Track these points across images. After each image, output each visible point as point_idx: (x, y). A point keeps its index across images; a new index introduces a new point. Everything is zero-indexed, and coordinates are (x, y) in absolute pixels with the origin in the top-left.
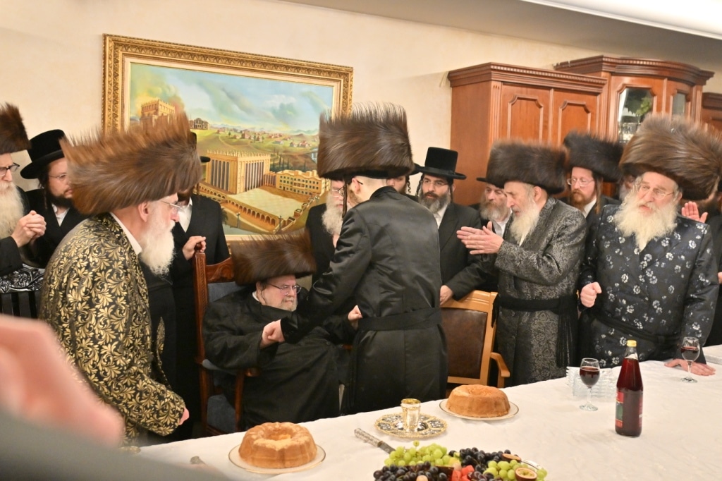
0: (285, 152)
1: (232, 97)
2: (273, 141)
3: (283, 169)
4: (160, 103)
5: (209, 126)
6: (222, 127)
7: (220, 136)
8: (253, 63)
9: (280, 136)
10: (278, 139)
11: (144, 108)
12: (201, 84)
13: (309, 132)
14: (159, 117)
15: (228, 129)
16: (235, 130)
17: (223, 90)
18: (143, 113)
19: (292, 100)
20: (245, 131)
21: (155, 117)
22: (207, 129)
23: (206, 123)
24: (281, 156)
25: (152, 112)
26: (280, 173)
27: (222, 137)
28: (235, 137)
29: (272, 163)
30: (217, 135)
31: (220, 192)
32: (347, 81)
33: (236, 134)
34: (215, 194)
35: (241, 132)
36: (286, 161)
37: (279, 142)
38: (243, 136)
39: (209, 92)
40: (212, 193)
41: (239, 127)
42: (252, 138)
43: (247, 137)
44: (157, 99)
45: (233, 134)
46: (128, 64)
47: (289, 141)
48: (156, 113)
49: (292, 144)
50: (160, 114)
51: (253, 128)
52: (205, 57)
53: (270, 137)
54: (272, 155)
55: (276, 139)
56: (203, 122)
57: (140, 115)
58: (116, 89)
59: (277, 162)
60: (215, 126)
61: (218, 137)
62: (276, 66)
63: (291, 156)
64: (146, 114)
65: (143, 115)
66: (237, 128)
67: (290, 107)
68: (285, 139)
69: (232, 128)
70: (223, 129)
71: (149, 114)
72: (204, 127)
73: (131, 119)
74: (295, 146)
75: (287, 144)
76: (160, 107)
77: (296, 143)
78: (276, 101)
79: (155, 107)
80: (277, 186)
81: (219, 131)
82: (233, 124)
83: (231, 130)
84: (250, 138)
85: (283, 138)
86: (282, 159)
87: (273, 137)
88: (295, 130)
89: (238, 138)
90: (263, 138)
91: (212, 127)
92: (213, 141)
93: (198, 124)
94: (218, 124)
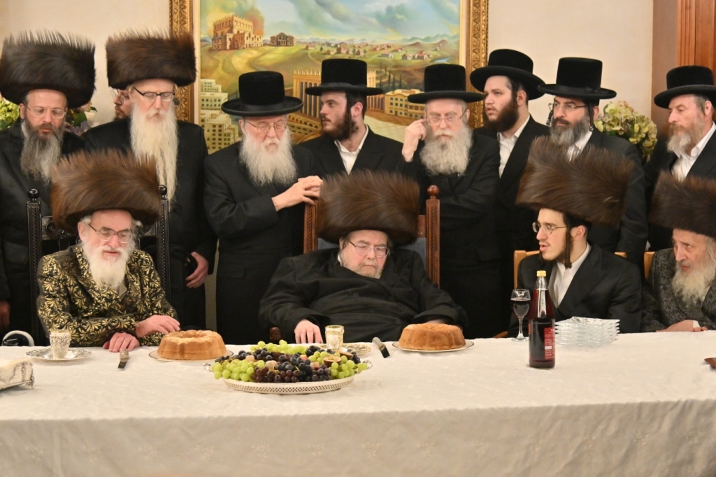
0: (396, 66)
2: (380, 54)
3: (394, 89)
4: (235, 18)
5: (295, 42)
6: (311, 41)
7: (309, 52)
9: (389, 47)
10: (386, 51)
11: (217, 27)
13: (427, 39)
14: (235, 35)
15: (319, 44)
16: (329, 44)
18: (215, 32)
20: (341, 43)
21: (230, 36)
22: (293, 45)
23: (292, 38)
24: (390, 72)
25: (226, 30)
26: (390, 93)
27: (312, 54)
28: (328, 53)
29: (378, 81)
30: (305, 51)
31: (310, 121)
33: (329, 48)
34: (306, 123)
35: (336, 46)
36: (397, 78)
37: (387, 55)
38: (339, 51)
40: (301, 122)
41: (334, 40)
42: (351, 53)
43: (343, 51)
44: (231, 14)
45: (326, 49)
47: (401, 53)
48: (231, 31)
49: (405, 57)
50: (235, 31)
51: (352, 40)
53: (375, 49)
54: (377, 72)
55: (383, 52)
56: (287, 37)
57: (212, 34)
59: (385, 80)
60: (303, 41)
61: (306, 54)
63: (405, 72)
64: (219, 33)
65: (216, 34)
66: (330, 42)
68: (396, 51)
69: (324, 42)
70: (313, 43)
71: (222, 33)
72: (289, 43)
73: (202, 41)
74: (409, 59)
75: (399, 56)
76: (235, 23)
77: (410, 55)
79: (229, 24)
80: (387, 109)
81: (307, 47)
82: (324, 38)
83: (324, 44)
84: (348, 53)
85: (392, 49)
86: (392, 76)
87: (378, 49)
88: (409, 38)
89: (332, 53)
90: (365, 52)
91: (298, 42)
92: (301, 59)
93: (282, 40)
94: (307, 38)
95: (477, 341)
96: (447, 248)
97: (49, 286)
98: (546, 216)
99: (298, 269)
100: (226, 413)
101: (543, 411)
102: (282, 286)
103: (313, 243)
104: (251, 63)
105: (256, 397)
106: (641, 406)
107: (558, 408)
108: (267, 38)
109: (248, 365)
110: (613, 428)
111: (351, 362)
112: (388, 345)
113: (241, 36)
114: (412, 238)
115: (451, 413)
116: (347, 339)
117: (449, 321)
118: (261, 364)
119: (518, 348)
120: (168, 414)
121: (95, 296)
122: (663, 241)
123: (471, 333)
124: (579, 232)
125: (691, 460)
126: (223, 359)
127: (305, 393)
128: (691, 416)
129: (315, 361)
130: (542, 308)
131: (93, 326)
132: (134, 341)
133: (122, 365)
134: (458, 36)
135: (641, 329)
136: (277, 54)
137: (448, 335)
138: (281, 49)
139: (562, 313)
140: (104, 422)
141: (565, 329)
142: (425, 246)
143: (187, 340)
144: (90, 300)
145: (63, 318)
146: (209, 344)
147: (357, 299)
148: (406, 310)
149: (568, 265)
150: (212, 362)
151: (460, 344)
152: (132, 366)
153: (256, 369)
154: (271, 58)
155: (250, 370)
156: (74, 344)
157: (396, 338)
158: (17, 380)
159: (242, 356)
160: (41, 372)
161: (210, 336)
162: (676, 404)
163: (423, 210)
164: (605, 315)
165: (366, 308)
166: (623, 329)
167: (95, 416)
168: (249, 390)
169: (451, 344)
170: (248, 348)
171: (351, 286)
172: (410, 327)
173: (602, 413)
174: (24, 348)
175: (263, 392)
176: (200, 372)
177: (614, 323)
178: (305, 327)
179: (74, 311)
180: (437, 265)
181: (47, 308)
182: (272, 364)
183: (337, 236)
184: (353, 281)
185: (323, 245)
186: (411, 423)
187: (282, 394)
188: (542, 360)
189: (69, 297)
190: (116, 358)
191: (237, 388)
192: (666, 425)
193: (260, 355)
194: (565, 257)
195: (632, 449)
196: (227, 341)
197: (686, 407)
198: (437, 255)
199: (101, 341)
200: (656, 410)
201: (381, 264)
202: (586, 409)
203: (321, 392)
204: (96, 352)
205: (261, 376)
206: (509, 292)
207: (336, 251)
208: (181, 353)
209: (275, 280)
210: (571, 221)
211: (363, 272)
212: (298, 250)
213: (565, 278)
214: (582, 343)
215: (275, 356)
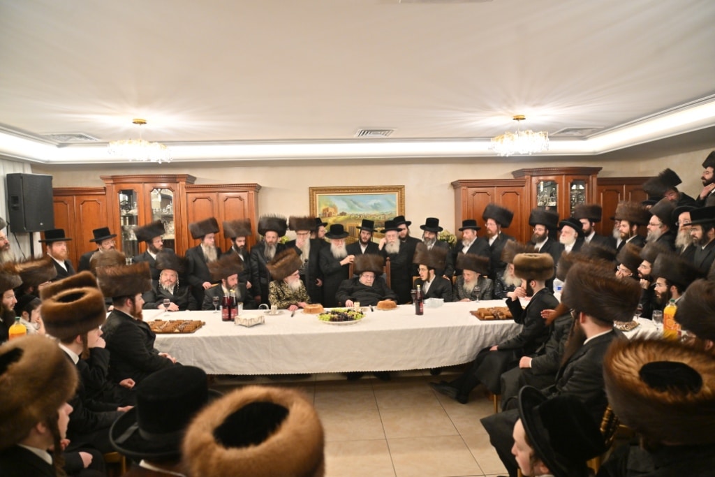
1: (355, 203)
4: (329, 208)
5: (347, 214)
7: (351, 217)
8: (362, 189)
9: (375, 215)
11: (324, 210)
12: (344, 200)
13: (386, 213)
17: (352, 200)
19: (379, 201)
21: (328, 213)
25: (326, 211)
32: (401, 191)
33: (357, 216)
39: (346, 202)
41: (359, 213)
46: (318, 196)
51: (364, 213)
52: (344, 190)
56: (345, 213)
58: (313, 205)
60: (349, 214)
62: (372, 189)
64: (324, 212)
67: (378, 204)
70: (352, 215)
72: (345, 215)
75: (378, 218)
77: (382, 217)
78: (372, 202)
82: (355, 213)
83: (355, 215)
88: (381, 212)
92: (349, 219)
93: (343, 214)
94: (351, 213)
95: (401, 306)
96: (393, 276)
97: (272, 291)
98: (421, 267)
99: (347, 284)
100: (322, 332)
101: (418, 330)
102: (343, 289)
103: (352, 275)
104: (334, 221)
105: (331, 326)
106: (449, 328)
107: (423, 329)
108: (339, 213)
109: (329, 316)
110: (440, 335)
111: (360, 315)
112: (374, 307)
113: (331, 213)
114: (382, 274)
115: (390, 331)
116: (361, 306)
117: (392, 299)
118: (332, 316)
119: (411, 308)
120: (304, 332)
121: (286, 293)
122: (460, 273)
123: (398, 304)
124: (432, 272)
125: (464, 344)
126: (321, 314)
127: (346, 325)
128: (464, 330)
129: (349, 314)
130: (419, 296)
131: (285, 303)
132: (297, 307)
133: (292, 316)
134: (395, 212)
135: (452, 301)
136: (342, 218)
137: (391, 304)
138: (343, 217)
139: (427, 297)
140: (284, 335)
141: (427, 301)
142: (386, 276)
143: (312, 308)
144: (284, 295)
145: (276, 301)
146: (319, 309)
147: (364, 293)
148: (380, 296)
149: (429, 282)
150: (318, 314)
151: (395, 307)
152: (295, 316)
153: (331, 317)
154: (340, 219)
155: (329, 318)
156: (279, 308)
157: (375, 304)
158: (260, 322)
159: (327, 313)
160: (267, 318)
161: (319, 306)
162: (459, 327)
163: (385, 265)
164: (440, 297)
165: (367, 296)
166: (445, 301)
167: (282, 333)
168: (329, 324)
169: (393, 307)
170: (330, 310)
171: (362, 289)
172: (380, 302)
173: (436, 330)
174: (264, 310)
175: (333, 324)
176: (314, 317)
177: (442, 300)
178: (349, 302)
179: (279, 298)
180: (390, 281)
181: (272, 297)
182: (336, 316)
183: (359, 273)
184: (364, 287)
185: (355, 276)
186: (378, 334)
187: (339, 325)
188: (419, 312)
189: (278, 294)
190: (290, 313)
191: (326, 323)
192: (457, 333)
193: (333, 313)
194: (428, 280)
195: (446, 341)
196: (324, 306)
197: (462, 328)
198: (390, 278)
199: (287, 307)
200: (453, 329)
201: (372, 281)
202: (431, 329)
203: (351, 324)
204: (285, 311)
205: (333, 320)
206: (410, 291)
207: (359, 278)
208: (310, 311)
209: (340, 287)
210: (429, 268)
211: (367, 284)
212: (348, 278)
213: (427, 287)
214: (432, 306)
215: (337, 313)
